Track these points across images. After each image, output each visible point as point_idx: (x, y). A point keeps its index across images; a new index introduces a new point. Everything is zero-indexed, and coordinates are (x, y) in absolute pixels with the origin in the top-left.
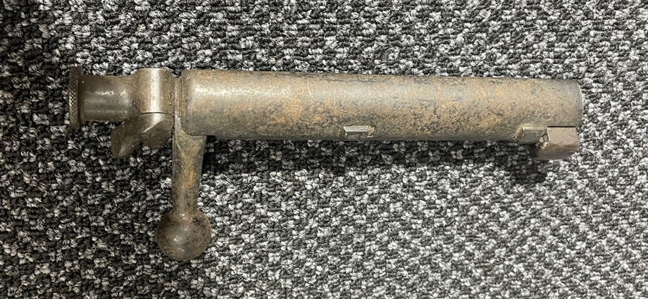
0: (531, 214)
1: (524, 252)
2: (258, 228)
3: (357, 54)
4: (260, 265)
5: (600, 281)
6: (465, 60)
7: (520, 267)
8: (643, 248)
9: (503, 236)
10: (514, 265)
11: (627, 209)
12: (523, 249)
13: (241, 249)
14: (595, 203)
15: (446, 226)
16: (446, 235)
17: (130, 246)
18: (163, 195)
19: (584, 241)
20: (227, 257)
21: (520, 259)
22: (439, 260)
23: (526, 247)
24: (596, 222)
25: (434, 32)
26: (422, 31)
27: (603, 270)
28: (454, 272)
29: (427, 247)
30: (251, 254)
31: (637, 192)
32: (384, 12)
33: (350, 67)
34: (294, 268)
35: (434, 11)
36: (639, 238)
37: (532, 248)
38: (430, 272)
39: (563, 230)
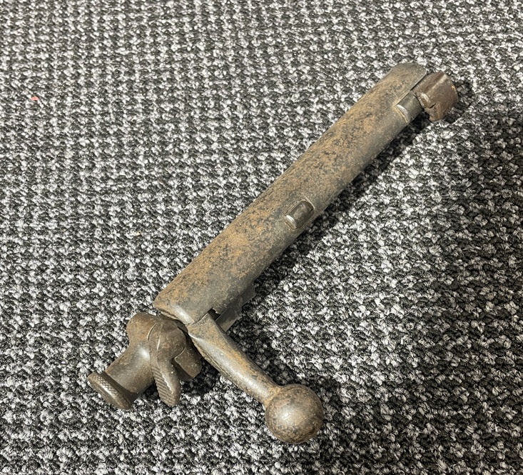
0: (95, 196)
1: (127, 170)
2: (302, 364)
3: (93, 442)
4: (329, 332)
5: (97, 103)
6: (23, 360)
7: (141, 161)
8: (45, 103)
9: (130, 195)
10: (144, 165)
11: (27, 142)
12: (126, 173)
13: (332, 358)
14: (44, 165)
15: (162, 239)
16: (169, 232)
17: (420, 443)
18: (352, 462)
19: (79, 143)
20: (350, 361)
21: (135, 167)
22: (192, 217)
23: (122, 173)
24: (57, 150)
25: (22, 405)
26: (29, 414)
27: (87, 110)
28: (191, 197)
29: (191, 235)
30: (328, 347)
31: (8, 149)
32: (41, 457)
33: (108, 436)
34: (305, 306)
35: (7, 423)
36: (41, 113)
37: (119, 168)
38: (207, 214)
39: (85, 164)
